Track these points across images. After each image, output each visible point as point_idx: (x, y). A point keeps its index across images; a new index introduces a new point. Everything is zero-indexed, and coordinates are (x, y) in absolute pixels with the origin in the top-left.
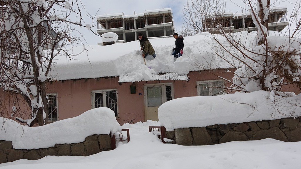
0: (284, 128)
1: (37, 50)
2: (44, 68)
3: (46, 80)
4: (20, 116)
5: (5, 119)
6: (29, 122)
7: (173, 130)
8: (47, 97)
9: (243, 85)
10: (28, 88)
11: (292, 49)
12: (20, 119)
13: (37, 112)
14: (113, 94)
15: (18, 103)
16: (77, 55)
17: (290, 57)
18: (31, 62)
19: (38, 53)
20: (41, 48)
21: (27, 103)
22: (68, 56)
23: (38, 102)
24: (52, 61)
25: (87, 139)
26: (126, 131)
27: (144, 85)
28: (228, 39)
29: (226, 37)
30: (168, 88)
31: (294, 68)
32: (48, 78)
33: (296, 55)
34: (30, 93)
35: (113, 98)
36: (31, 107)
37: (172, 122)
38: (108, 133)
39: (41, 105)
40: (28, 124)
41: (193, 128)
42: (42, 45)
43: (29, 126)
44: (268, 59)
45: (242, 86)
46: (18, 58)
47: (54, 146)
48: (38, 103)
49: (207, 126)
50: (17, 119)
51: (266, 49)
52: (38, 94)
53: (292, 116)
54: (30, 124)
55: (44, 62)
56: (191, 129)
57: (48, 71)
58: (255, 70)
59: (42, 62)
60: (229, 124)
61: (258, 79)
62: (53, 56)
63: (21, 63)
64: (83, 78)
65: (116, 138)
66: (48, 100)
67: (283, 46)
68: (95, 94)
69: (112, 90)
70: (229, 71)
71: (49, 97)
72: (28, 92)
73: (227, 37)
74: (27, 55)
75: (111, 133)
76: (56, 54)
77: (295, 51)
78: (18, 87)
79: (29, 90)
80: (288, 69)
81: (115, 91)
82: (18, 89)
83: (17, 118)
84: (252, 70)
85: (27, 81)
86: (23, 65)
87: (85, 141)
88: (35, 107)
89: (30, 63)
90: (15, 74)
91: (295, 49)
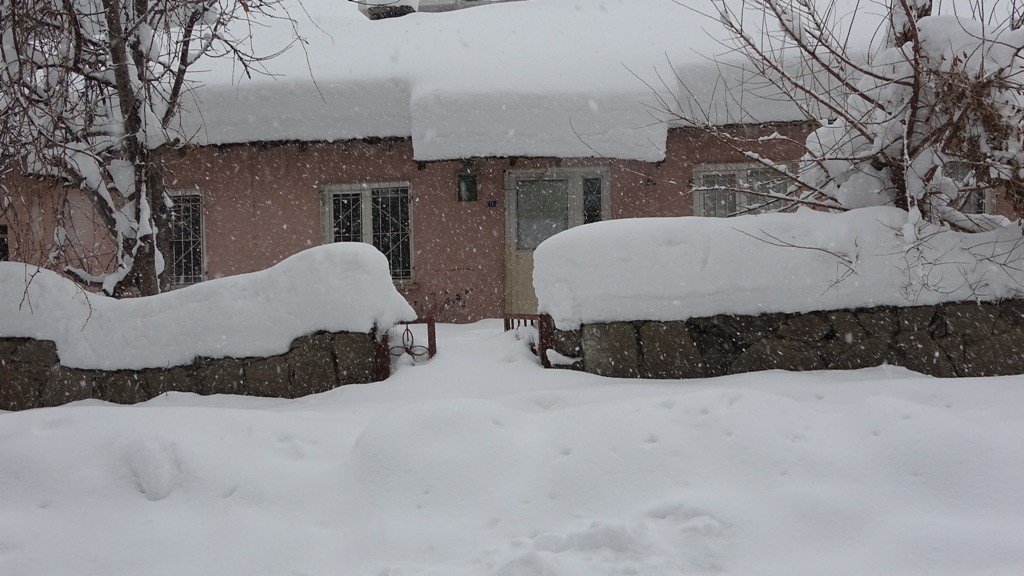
0: (947, 335)
1: (132, 39)
2: (156, 100)
3: (164, 145)
4: (77, 262)
5: (32, 269)
6: (109, 286)
7: (578, 329)
8: (169, 203)
9: (832, 184)
10: (105, 171)
11: (991, 69)
12: (80, 272)
13: (134, 251)
14: (395, 200)
15: (71, 218)
16: (271, 57)
17: (989, 95)
18: (113, 81)
19: (135, 46)
20: (146, 31)
21: (101, 221)
22: (241, 59)
23: (138, 218)
24: (186, 76)
25: (298, 343)
26: (426, 325)
27: (508, 171)
28: (783, 24)
29: (779, 17)
30: (592, 186)
31: (999, 132)
32: (173, 136)
33: (1007, 88)
34: (111, 185)
35: (395, 214)
36: (115, 234)
37: (574, 299)
38: (366, 329)
39: (147, 227)
40: (104, 291)
41: (646, 322)
42: (149, 18)
43: (107, 294)
44: (920, 98)
45: (830, 189)
46: (71, 64)
47: (189, 363)
48: (138, 222)
49: (691, 319)
50: (69, 273)
51: (913, 62)
52: (138, 190)
53: (973, 298)
54: (111, 291)
55: (157, 79)
56: (639, 326)
57: (169, 113)
58: (872, 136)
59: (150, 81)
60: (764, 314)
61: (885, 165)
62: (189, 61)
63: (78, 82)
64: (292, 137)
65: (391, 345)
66: (173, 213)
67: (965, 56)
68: (334, 196)
69: (395, 184)
70: (779, 136)
71: (175, 201)
72: (103, 183)
73: (783, 17)
74: (97, 56)
75: (374, 329)
76: (197, 52)
77: (1002, 76)
78: (71, 163)
79: (108, 177)
80: (979, 137)
81: (405, 191)
82: (72, 171)
83: (70, 267)
84: (863, 133)
85: (100, 143)
86: (86, 87)
87: (291, 349)
88: (127, 235)
89: (108, 84)
90: (60, 118)
91: (1002, 70)
